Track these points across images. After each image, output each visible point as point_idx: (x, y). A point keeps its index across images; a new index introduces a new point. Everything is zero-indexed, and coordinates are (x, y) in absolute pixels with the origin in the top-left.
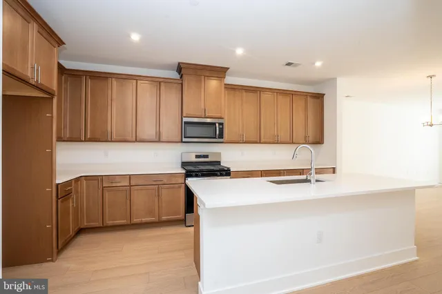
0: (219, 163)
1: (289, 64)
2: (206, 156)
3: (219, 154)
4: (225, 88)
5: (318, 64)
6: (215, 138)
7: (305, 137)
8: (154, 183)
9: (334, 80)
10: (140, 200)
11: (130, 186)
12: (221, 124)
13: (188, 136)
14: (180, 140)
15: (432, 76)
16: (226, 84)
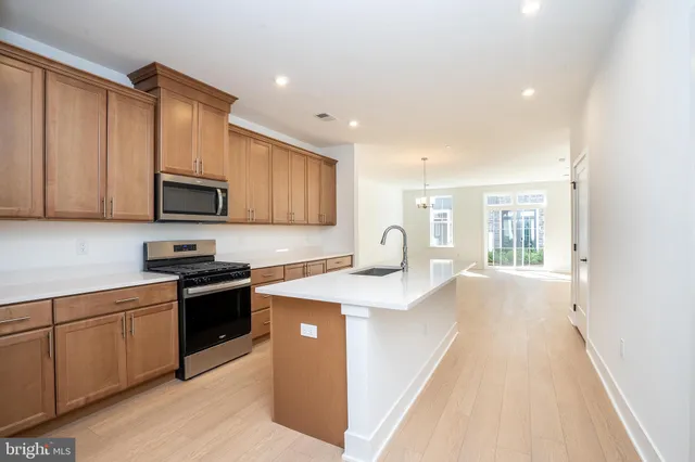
0: (210, 258)
1: (322, 116)
2: (192, 247)
3: (213, 242)
4: (230, 131)
5: (354, 124)
6: (215, 214)
7: (320, 216)
8: (118, 308)
9: (352, 144)
10: (80, 351)
11: (54, 325)
12: (224, 191)
13: (168, 209)
14: (151, 217)
15: (424, 159)
16: (230, 124)
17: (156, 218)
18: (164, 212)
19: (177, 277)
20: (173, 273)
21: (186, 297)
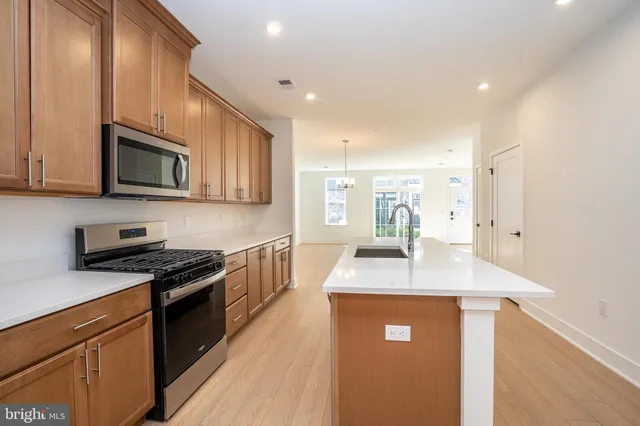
1: (284, 82)
2: (141, 232)
4: (190, 82)
5: (311, 97)
7: (261, 193)
12: (186, 158)
13: (127, 178)
14: (98, 189)
15: (346, 141)
16: (190, 76)
17: (106, 191)
18: (120, 182)
19: (150, 277)
20: (147, 271)
21: (166, 303)
